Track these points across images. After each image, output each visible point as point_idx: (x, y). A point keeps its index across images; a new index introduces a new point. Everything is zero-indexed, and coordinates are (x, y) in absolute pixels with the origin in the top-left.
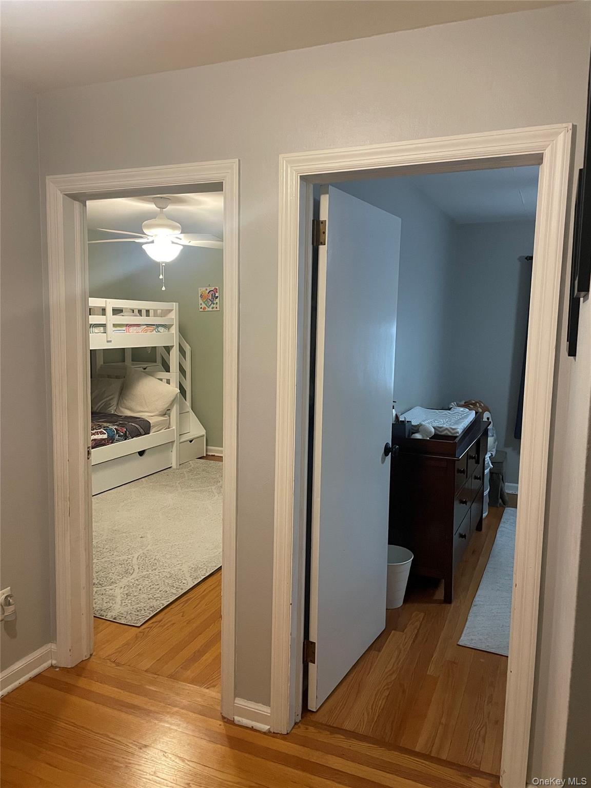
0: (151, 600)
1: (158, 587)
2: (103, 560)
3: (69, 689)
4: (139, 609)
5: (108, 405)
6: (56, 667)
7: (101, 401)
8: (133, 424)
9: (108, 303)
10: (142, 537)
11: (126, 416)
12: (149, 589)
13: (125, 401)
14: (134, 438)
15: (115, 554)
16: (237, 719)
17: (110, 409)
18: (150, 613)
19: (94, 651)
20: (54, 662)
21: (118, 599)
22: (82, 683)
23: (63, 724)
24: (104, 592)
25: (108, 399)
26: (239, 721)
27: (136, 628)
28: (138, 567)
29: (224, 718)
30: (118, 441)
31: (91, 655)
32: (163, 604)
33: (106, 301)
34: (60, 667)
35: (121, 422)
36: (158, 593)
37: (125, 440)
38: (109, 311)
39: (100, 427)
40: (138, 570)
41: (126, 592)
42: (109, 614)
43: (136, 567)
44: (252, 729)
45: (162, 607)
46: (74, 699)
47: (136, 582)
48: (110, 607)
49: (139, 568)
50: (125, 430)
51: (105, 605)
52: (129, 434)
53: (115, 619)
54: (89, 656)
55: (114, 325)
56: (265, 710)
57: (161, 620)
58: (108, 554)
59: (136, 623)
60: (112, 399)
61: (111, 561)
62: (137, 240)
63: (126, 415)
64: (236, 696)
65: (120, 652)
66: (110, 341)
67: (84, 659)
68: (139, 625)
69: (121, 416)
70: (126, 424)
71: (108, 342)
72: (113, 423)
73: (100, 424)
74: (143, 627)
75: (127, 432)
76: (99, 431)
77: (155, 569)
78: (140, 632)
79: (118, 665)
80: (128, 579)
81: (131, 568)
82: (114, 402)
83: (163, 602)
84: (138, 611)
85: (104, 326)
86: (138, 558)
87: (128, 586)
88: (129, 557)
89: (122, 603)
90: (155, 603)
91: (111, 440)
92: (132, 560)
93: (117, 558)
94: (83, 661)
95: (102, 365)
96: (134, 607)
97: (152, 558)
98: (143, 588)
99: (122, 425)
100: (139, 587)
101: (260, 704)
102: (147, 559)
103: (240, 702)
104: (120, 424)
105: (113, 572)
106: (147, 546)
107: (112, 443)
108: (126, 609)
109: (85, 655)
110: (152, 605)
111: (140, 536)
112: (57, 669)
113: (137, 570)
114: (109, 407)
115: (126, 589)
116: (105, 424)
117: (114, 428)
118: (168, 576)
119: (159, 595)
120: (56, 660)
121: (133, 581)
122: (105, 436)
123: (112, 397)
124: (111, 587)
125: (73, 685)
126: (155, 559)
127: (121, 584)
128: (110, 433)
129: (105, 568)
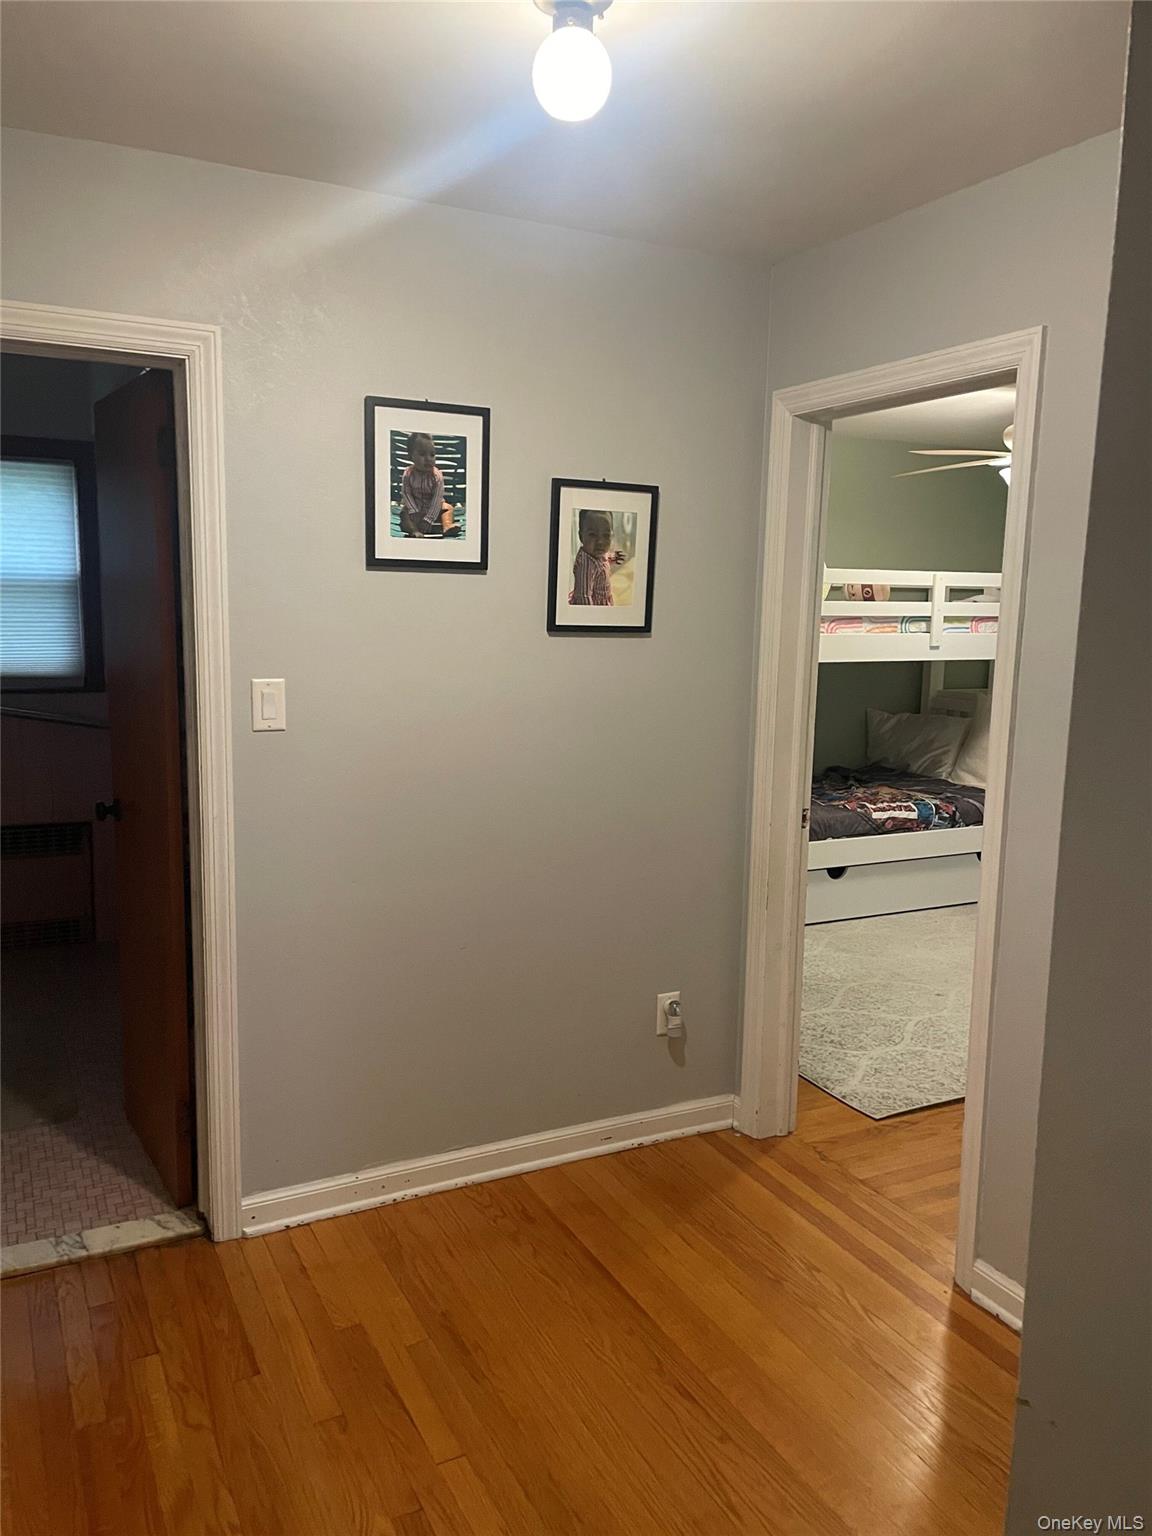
0: (913, 1089)
1: (932, 1073)
2: (859, 1013)
3: (742, 1162)
4: (886, 1095)
5: (937, 763)
6: (737, 1132)
7: (926, 754)
8: (971, 801)
9: (938, 578)
10: (938, 995)
11: (964, 786)
12: (915, 1073)
13: (967, 759)
14: (971, 827)
15: (883, 1008)
16: (976, 1294)
17: (940, 770)
18: (900, 1107)
19: (796, 1130)
20: (736, 1124)
21: (859, 1074)
22: (766, 1163)
23: (716, 1199)
24: (842, 1057)
25: (937, 752)
26: (977, 1298)
27: (872, 1121)
28: (911, 1036)
29: (956, 1285)
30: (937, 826)
31: (790, 1133)
32: (929, 1101)
33: (935, 575)
34: (741, 1133)
35: (949, 795)
36: (928, 1083)
37: (952, 827)
38: (939, 594)
39: (910, 798)
40: (909, 1041)
41: (877, 1067)
42: (838, 1088)
43: (908, 1036)
44: (996, 1318)
45: (925, 1104)
46: (744, 1177)
47: (899, 1057)
48: (844, 1079)
49: (912, 1039)
50: (954, 809)
51: (836, 1074)
52: (961, 818)
53: (844, 1097)
54: (784, 1133)
55: (947, 619)
56: (1017, 1291)
57: (917, 1123)
58: (872, 1006)
59: (874, 1113)
60: (945, 753)
61: (872, 1017)
62: (992, 463)
63: (966, 784)
64: (977, 1256)
65: (833, 1143)
66: (937, 648)
67: (779, 1134)
68: (878, 1117)
69: (955, 785)
70: (957, 799)
71: (932, 648)
72: (935, 794)
73: (911, 793)
74: (883, 1122)
75: (958, 814)
76: (905, 804)
77: (939, 1048)
78: (876, 1128)
79: (824, 1158)
80: (888, 1049)
81: (899, 1034)
82: (949, 760)
83: (929, 1097)
84: (883, 1098)
85: (927, 619)
86: (917, 1023)
87: (883, 1058)
88: (903, 1018)
89: (863, 1079)
90: (915, 1095)
91: (924, 823)
92: (906, 1025)
93: (883, 1015)
94: (776, 1136)
95: (939, 691)
96: (881, 1090)
97: (941, 1030)
98: (907, 1068)
99: (949, 801)
100: (901, 1065)
101: (1015, 1282)
102: (932, 1028)
103: (981, 1267)
104: (948, 797)
105: (868, 1032)
106: (942, 1010)
107: (926, 828)
108: (866, 1089)
109: (779, 1130)
110: (909, 1096)
111: (936, 992)
112: (738, 1135)
113: (907, 1040)
114: (940, 767)
115: (878, 1062)
116: (920, 795)
117: (932, 802)
118: (957, 1063)
119: (927, 1086)
120: (739, 1121)
121: (894, 1054)
122: (914, 815)
123: (945, 749)
124: (855, 1053)
125: (752, 1162)
126: (945, 1033)
127: (874, 1054)
128: (923, 811)
129: (858, 1024)
